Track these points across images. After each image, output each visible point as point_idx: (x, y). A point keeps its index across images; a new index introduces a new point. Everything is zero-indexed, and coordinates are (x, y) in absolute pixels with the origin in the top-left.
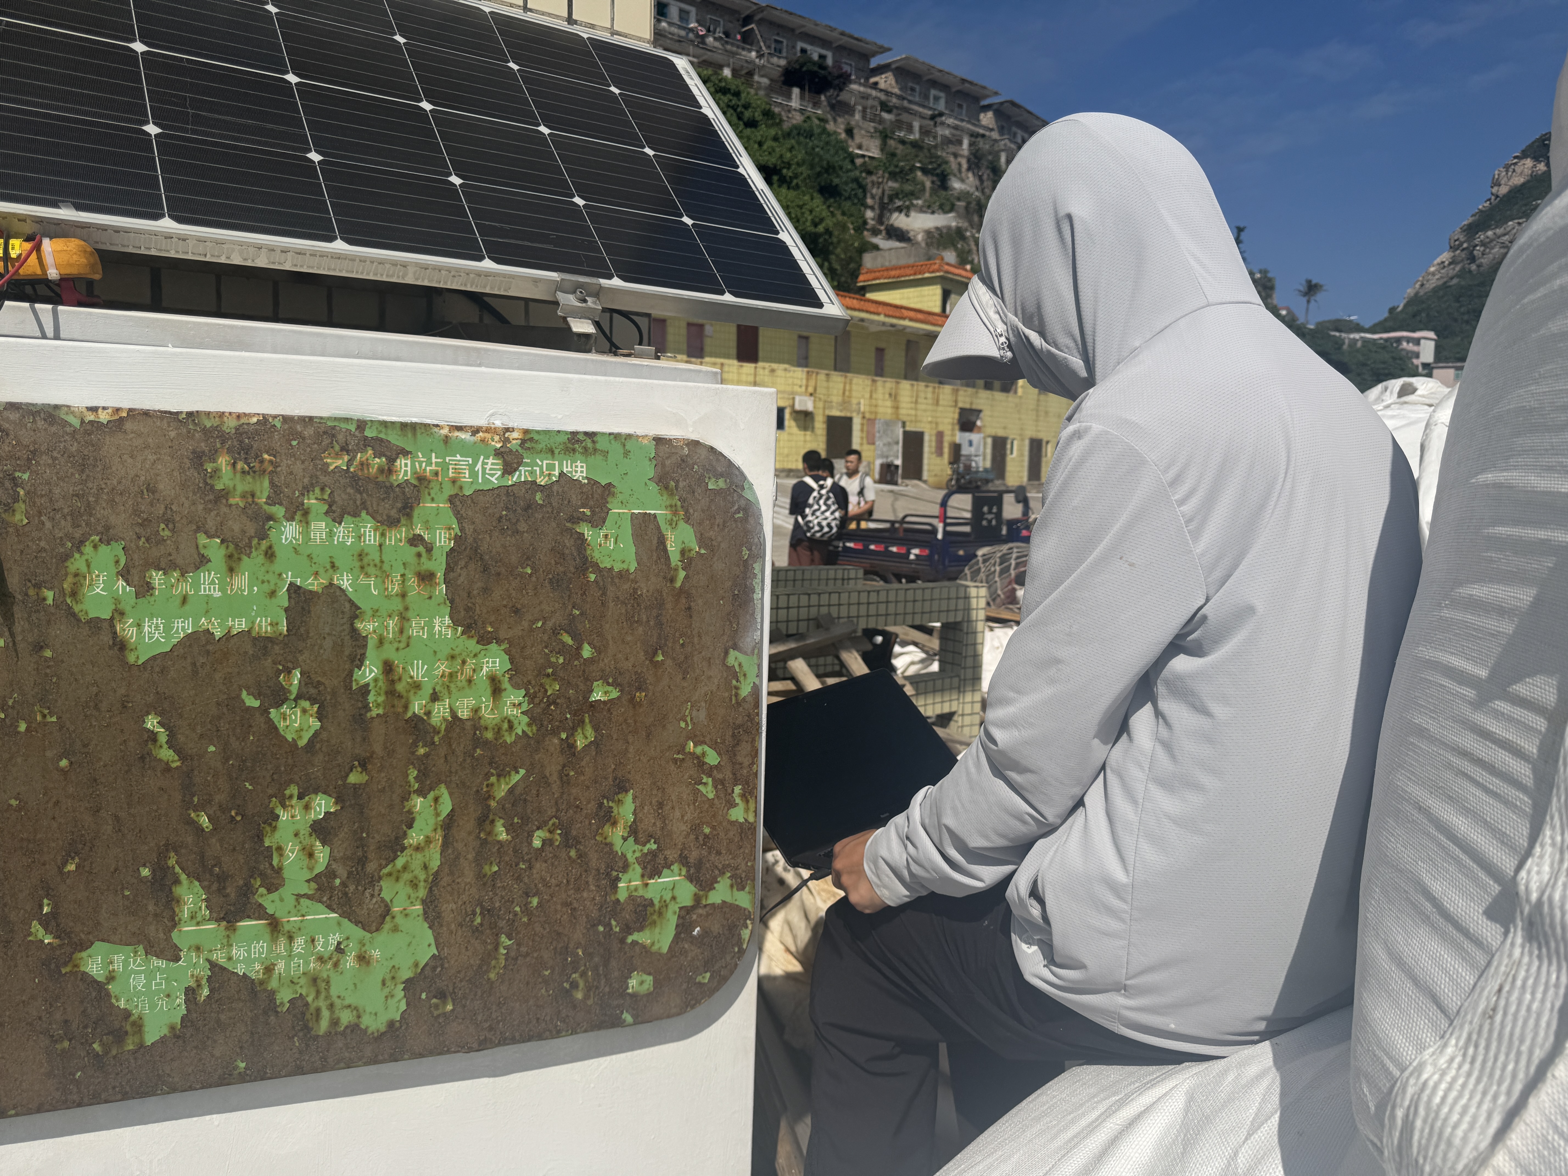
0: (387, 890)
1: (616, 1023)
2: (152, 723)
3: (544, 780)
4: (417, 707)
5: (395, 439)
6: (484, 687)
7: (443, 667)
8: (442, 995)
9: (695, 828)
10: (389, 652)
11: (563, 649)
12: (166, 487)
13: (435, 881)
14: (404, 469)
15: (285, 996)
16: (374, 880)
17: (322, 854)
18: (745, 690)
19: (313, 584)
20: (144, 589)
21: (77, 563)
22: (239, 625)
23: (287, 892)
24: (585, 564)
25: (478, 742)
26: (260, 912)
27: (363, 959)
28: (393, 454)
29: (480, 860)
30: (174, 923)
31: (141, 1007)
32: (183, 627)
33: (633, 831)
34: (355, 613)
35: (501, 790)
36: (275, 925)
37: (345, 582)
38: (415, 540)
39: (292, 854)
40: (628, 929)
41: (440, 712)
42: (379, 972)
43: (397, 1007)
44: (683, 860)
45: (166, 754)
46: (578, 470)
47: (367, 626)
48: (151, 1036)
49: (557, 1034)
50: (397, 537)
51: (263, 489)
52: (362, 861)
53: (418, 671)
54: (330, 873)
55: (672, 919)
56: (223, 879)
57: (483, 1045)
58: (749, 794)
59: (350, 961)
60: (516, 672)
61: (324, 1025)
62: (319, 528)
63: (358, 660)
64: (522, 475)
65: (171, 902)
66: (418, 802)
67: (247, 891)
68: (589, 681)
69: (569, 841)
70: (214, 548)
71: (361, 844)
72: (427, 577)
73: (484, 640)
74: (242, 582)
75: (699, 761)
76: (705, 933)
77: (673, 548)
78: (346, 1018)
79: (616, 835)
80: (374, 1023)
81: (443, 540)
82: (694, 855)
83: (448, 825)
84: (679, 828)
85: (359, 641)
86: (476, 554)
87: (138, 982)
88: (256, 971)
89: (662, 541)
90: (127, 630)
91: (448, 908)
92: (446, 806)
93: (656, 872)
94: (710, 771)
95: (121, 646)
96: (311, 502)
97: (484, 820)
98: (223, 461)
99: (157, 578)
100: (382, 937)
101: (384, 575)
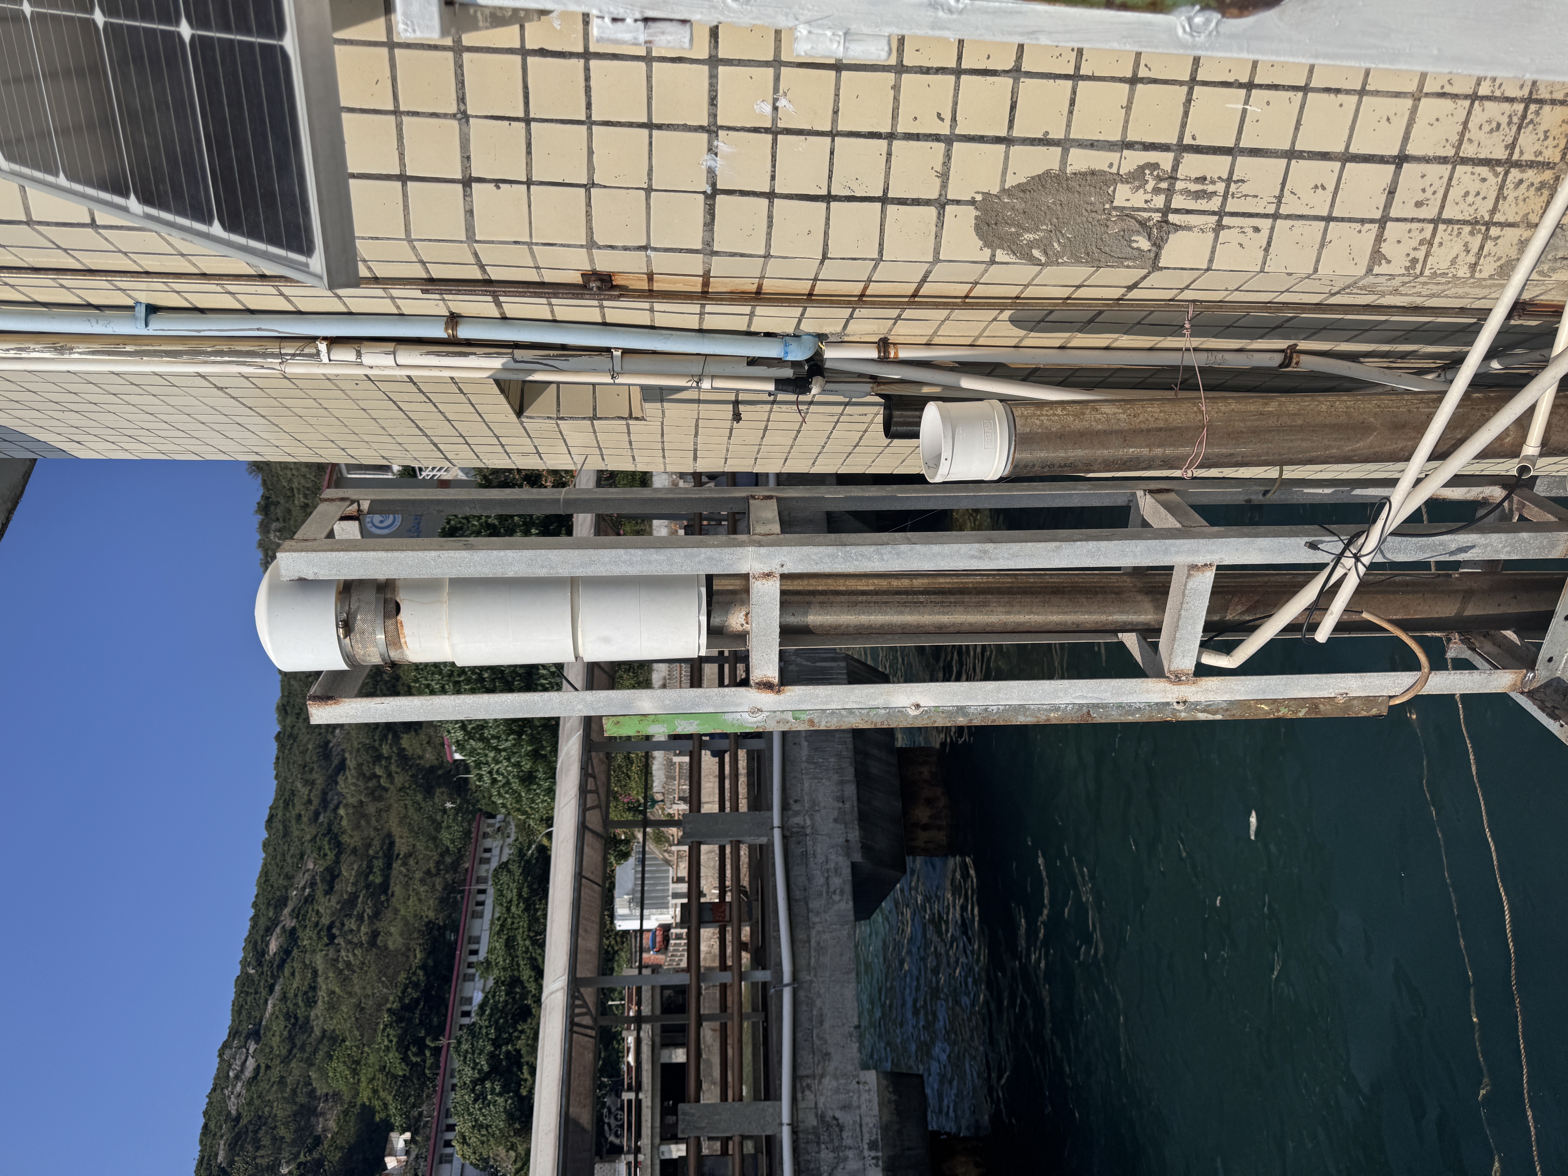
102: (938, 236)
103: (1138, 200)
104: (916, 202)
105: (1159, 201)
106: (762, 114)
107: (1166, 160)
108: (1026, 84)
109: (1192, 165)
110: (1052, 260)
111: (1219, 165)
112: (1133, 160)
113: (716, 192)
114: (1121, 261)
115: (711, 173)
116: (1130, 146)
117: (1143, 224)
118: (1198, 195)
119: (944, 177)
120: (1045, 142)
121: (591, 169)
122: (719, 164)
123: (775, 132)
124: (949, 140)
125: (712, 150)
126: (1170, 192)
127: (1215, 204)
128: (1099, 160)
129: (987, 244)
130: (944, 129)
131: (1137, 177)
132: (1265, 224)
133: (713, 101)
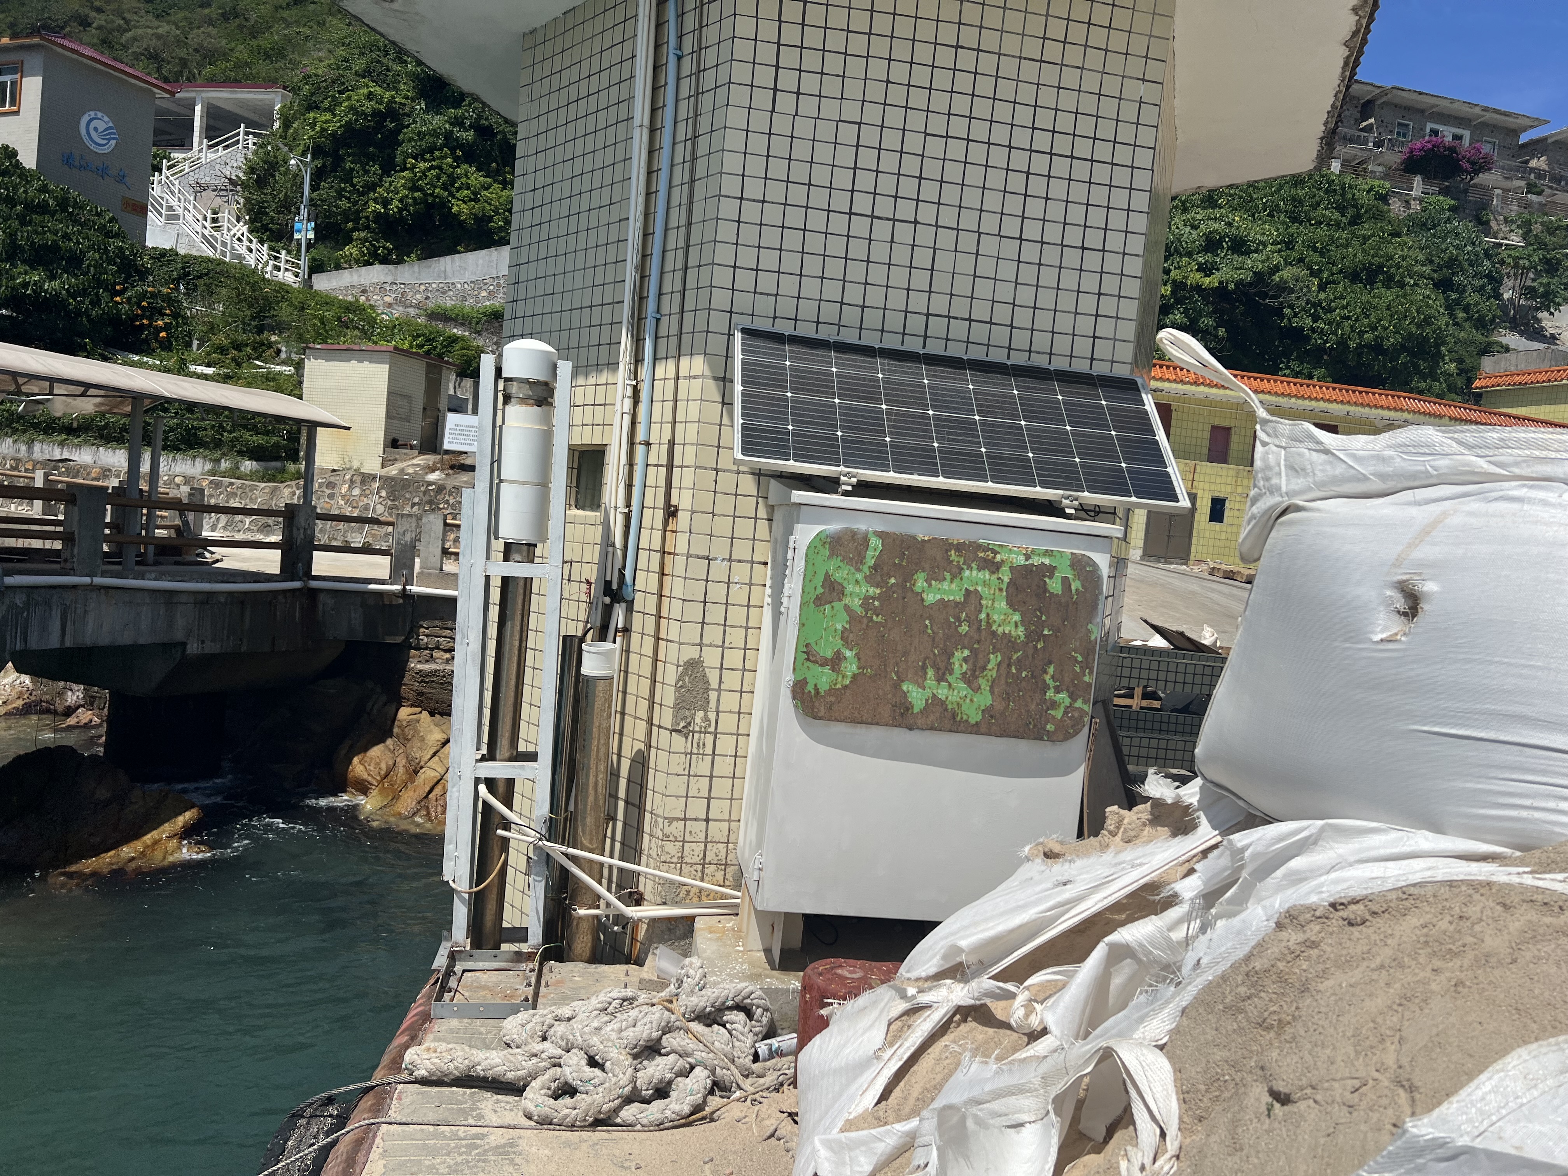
0: (981, 681)
1: (1042, 739)
2: (927, 622)
3: (1027, 656)
4: (994, 628)
5: (997, 548)
6: (1013, 624)
7: (1002, 617)
8: (992, 717)
9: (1073, 681)
10: (989, 611)
11: (1037, 616)
12: (938, 558)
13: (993, 682)
14: (998, 558)
15: (950, 707)
16: (977, 677)
17: (965, 667)
18: (1093, 638)
19: (971, 589)
20: (930, 585)
21: (915, 577)
22: (952, 598)
23: (954, 676)
24: (1046, 590)
25: (1010, 641)
26: (947, 681)
27: (971, 700)
28: (996, 553)
29: (1007, 677)
30: (925, 679)
31: (914, 702)
32: (938, 597)
33: (1053, 677)
34: (981, 598)
35: (1015, 657)
36: (950, 685)
37: (979, 589)
38: (999, 578)
39: (957, 666)
40: (1048, 709)
41: (1000, 630)
42: (976, 706)
43: (979, 717)
44: (1068, 691)
45: (929, 631)
46: (1047, 561)
47: (983, 602)
48: (916, 710)
49: (1023, 738)
50: (994, 577)
51: (962, 560)
52: (975, 671)
53: (996, 617)
54: (966, 673)
55: (1062, 710)
56: (938, 669)
57: (1001, 736)
58: (1091, 673)
59: (968, 701)
60: (1022, 621)
61: (959, 718)
62: (975, 573)
63: (980, 612)
64: (1030, 562)
65: (926, 673)
66: (992, 656)
67: (944, 674)
68: (1043, 627)
69: (1033, 676)
70: (948, 576)
71: (975, 666)
72: (1001, 590)
73: (1015, 610)
74: (953, 586)
75: (1075, 659)
76: (1073, 716)
77: (1073, 588)
78: (965, 717)
79: (1047, 678)
80: (972, 721)
81: (1006, 579)
82: (1071, 689)
83: (999, 665)
84: (1067, 679)
85: (981, 606)
86: (1015, 584)
87: (914, 694)
88: (943, 698)
89: (1070, 586)
90: (924, 596)
91: (996, 690)
92: (999, 659)
93: (1058, 693)
94: (1079, 663)
95: (923, 600)
96: (973, 565)
97: (1009, 665)
98: (953, 552)
99: (933, 582)
100: (978, 695)
101: (990, 588)
102: (689, 644)
103: (698, 720)
104: (702, 635)
105: (697, 729)
106: (735, 578)
107: (712, 729)
108: (740, 673)
109: (709, 739)
110: (678, 689)
111: (709, 750)
112: (712, 716)
113: (709, 560)
114: (675, 716)
115: (716, 559)
116: (717, 715)
117: (689, 724)
118: (698, 744)
119: (710, 645)
120: (720, 682)
121: (719, 515)
122: (718, 562)
123: (728, 583)
124: (723, 646)
125: (724, 559)
126: (700, 732)
127: (695, 751)
128: (713, 704)
129: (685, 663)
130: (726, 645)
131: (706, 719)
132: (687, 772)
133: (739, 561)
